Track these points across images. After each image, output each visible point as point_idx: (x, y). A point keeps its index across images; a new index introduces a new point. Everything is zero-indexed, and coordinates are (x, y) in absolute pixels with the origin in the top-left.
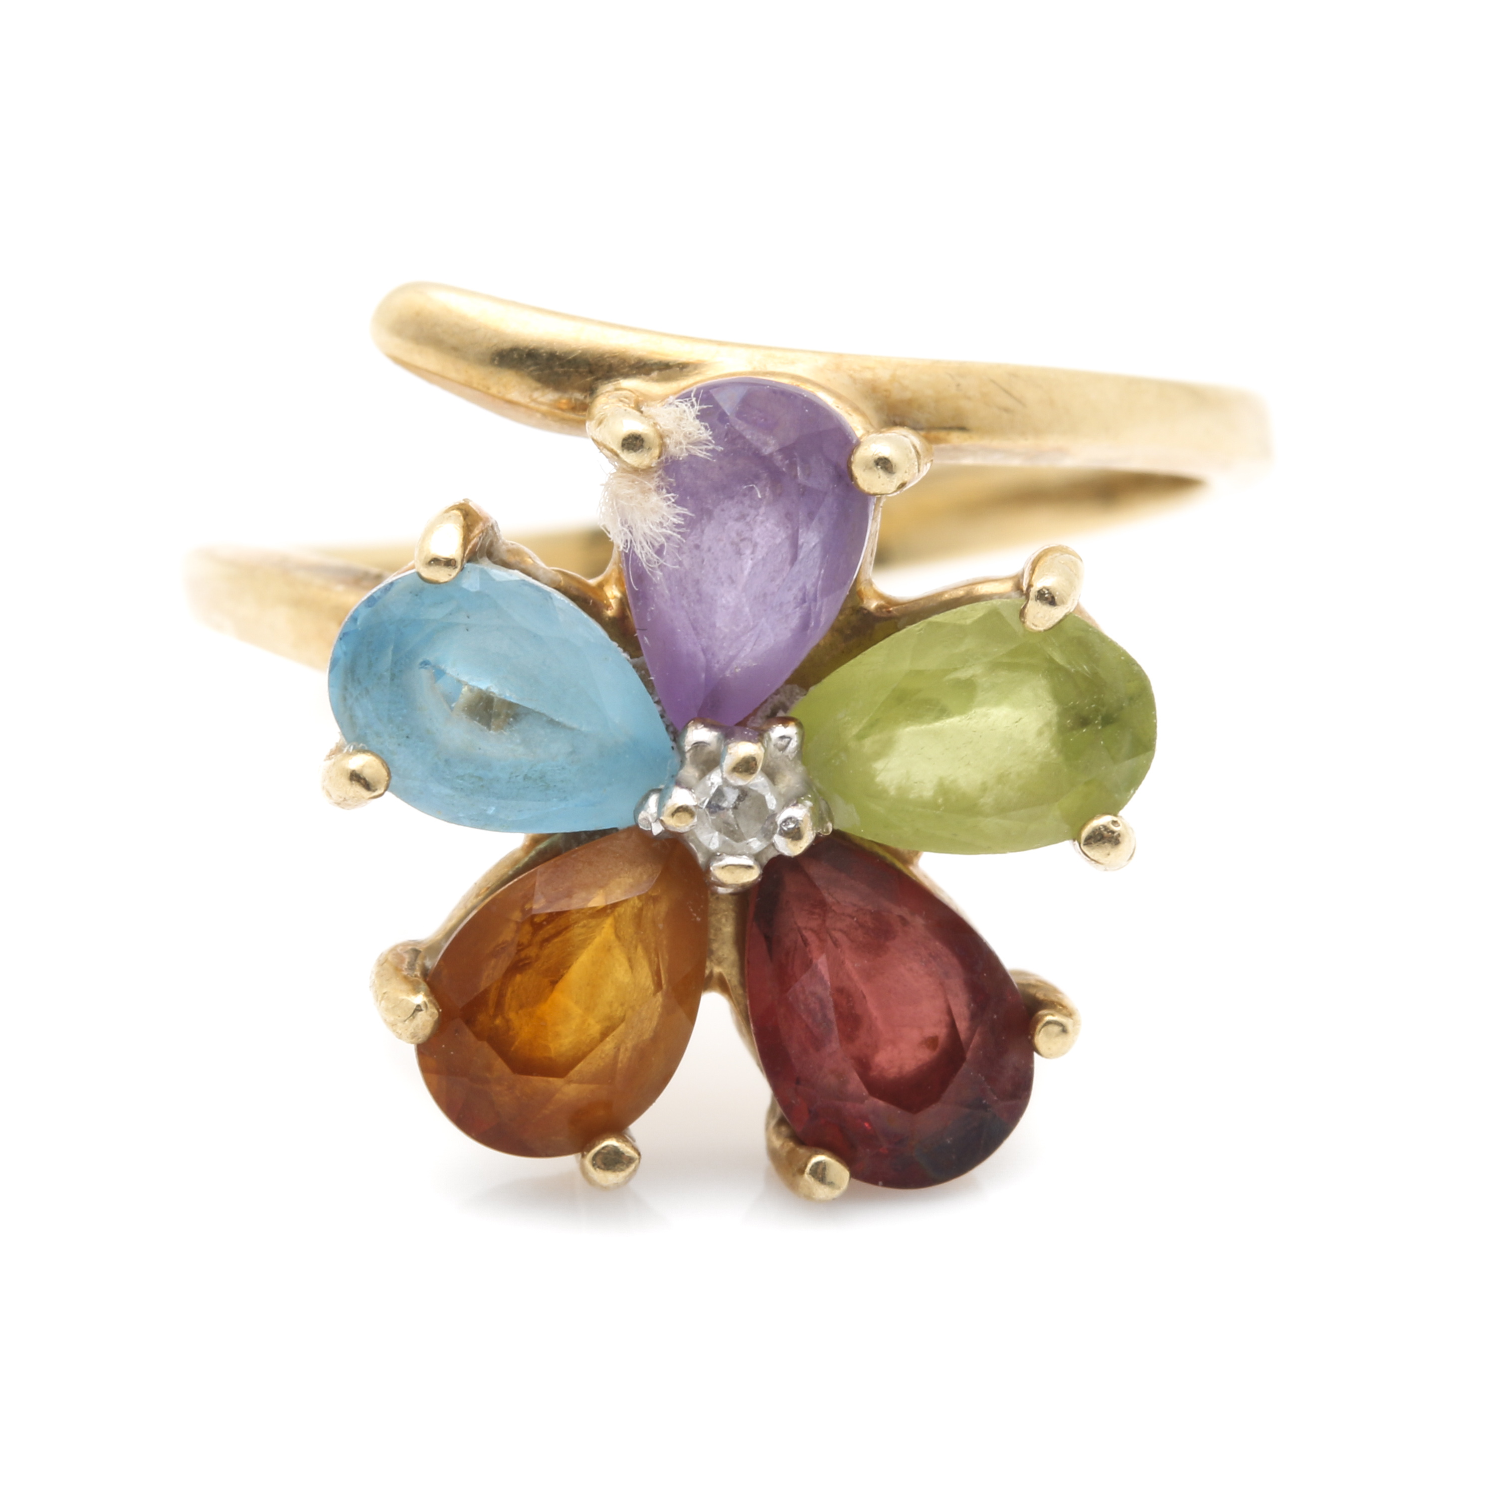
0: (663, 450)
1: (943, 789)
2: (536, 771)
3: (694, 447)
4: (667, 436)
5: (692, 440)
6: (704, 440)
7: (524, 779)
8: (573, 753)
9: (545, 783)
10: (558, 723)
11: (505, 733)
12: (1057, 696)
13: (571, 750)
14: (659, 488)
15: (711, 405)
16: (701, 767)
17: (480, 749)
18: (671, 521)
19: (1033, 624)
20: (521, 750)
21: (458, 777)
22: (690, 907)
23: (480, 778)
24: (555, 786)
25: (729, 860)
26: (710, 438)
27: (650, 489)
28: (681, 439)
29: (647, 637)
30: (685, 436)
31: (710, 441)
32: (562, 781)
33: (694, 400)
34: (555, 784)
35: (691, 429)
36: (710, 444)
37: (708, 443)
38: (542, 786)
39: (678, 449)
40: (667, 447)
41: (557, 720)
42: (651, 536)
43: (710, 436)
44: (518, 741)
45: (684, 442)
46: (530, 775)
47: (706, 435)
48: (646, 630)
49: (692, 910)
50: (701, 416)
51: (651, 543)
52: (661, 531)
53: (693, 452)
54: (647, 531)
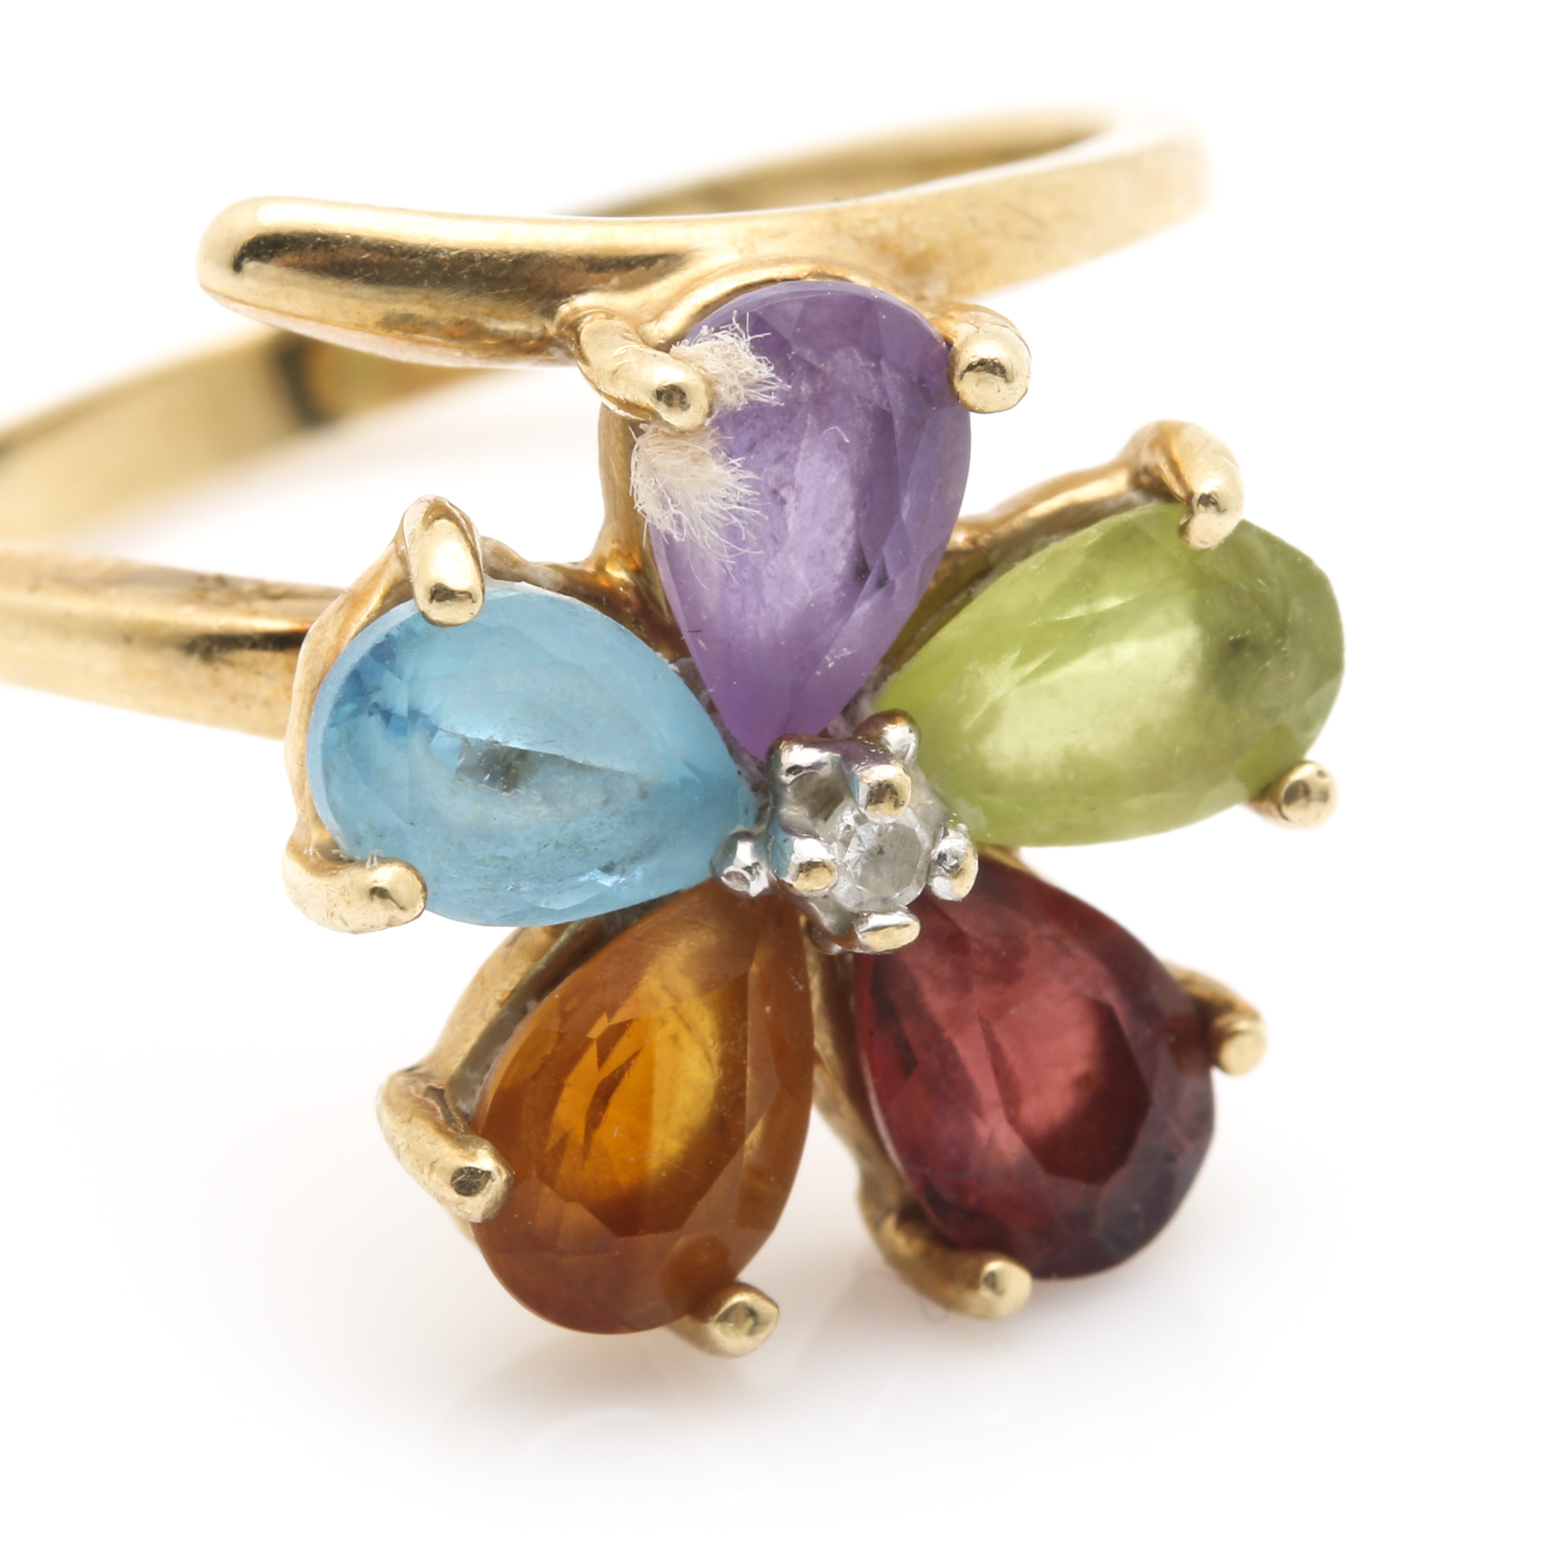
0: (715, 399)
1: (1071, 760)
2: (567, 834)
3: (753, 391)
4: (716, 381)
5: (751, 381)
6: (764, 379)
7: (556, 848)
8: (606, 802)
9: (584, 847)
10: (582, 766)
11: (519, 791)
12: (1201, 616)
13: (604, 798)
14: (714, 451)
15: (768, 332)
16: (810, 801)
17: (495, 819)
18: (741, 493)
19: (1202, 542)
20: (544, 810)
21: (478, 862)
22: (791, 975)
23: (504, 858)
24: (596, 849)
25: (875, 920)
26: (773, 375)
27: (703, 453)
28: (736, 382)
29: (701, 639)
30: (741, 378)
31: (773, 380)
32: (603, 841)
33: (737, 326)
34: (596, 847)
35: (749, 368)
36: (774, 383)
37: (770, 382)
38: (580, 852)
39: (733, 399)
40: (718, 396)
41: (580, 762)
42: (711, 514)
43: (772, 372)
44: (539, 799)
45: (740, 387)
46: (562, 841)
47: (765, 371)
48: (700, 631)
49: (793, 978)
50: (757, 348)
51: (712, 523)
52: (729, 508)
53: (752, 397)
54: (708, 510)
